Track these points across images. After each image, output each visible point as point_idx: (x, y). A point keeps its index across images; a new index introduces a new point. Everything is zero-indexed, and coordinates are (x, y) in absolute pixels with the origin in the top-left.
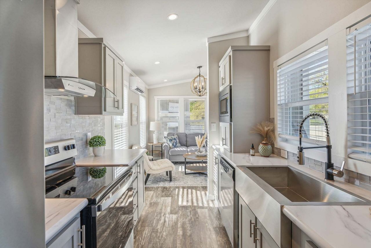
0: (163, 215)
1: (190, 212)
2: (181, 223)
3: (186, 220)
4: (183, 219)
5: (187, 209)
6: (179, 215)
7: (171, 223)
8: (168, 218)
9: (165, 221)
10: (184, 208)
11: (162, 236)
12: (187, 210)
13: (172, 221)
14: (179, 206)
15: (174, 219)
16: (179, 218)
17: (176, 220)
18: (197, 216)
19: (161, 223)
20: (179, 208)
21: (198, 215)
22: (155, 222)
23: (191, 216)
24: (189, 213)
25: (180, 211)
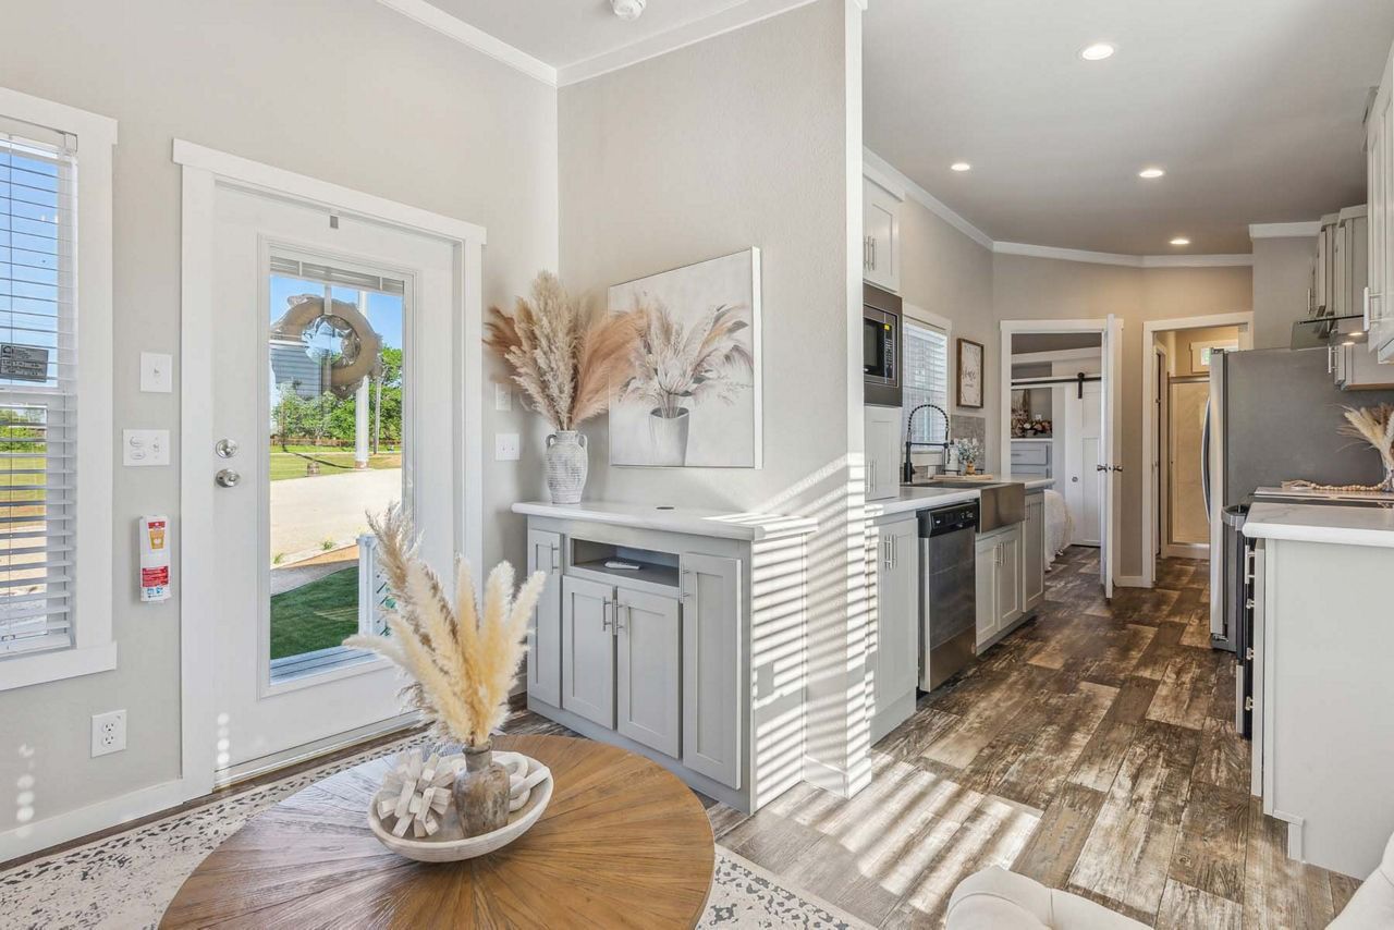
0: (1141, 799)
1: (1005, 771)
2: (1066, 753)
3: (1041, 754)
4: (1052, 761)
5: (1014, 785)
6: (1061, 777)
7: (1109, 765)
8: (1116, 783)
9: (1135, 778)
10: (1021, 792)
11: (1149, 747)
12: (1012, 779)
13: (1101, 770)
14: (1045, 809)
15: (1095, 771)
16: (1069, 768)
17: (1084, 767)
18: (986, 751)
19: (1154, 779)
20: (1048, 802)
21: (981, 751)
22: (1184, 791)
23: (1010, 759)
24: (1011, 770)
25: (1051, 790)
